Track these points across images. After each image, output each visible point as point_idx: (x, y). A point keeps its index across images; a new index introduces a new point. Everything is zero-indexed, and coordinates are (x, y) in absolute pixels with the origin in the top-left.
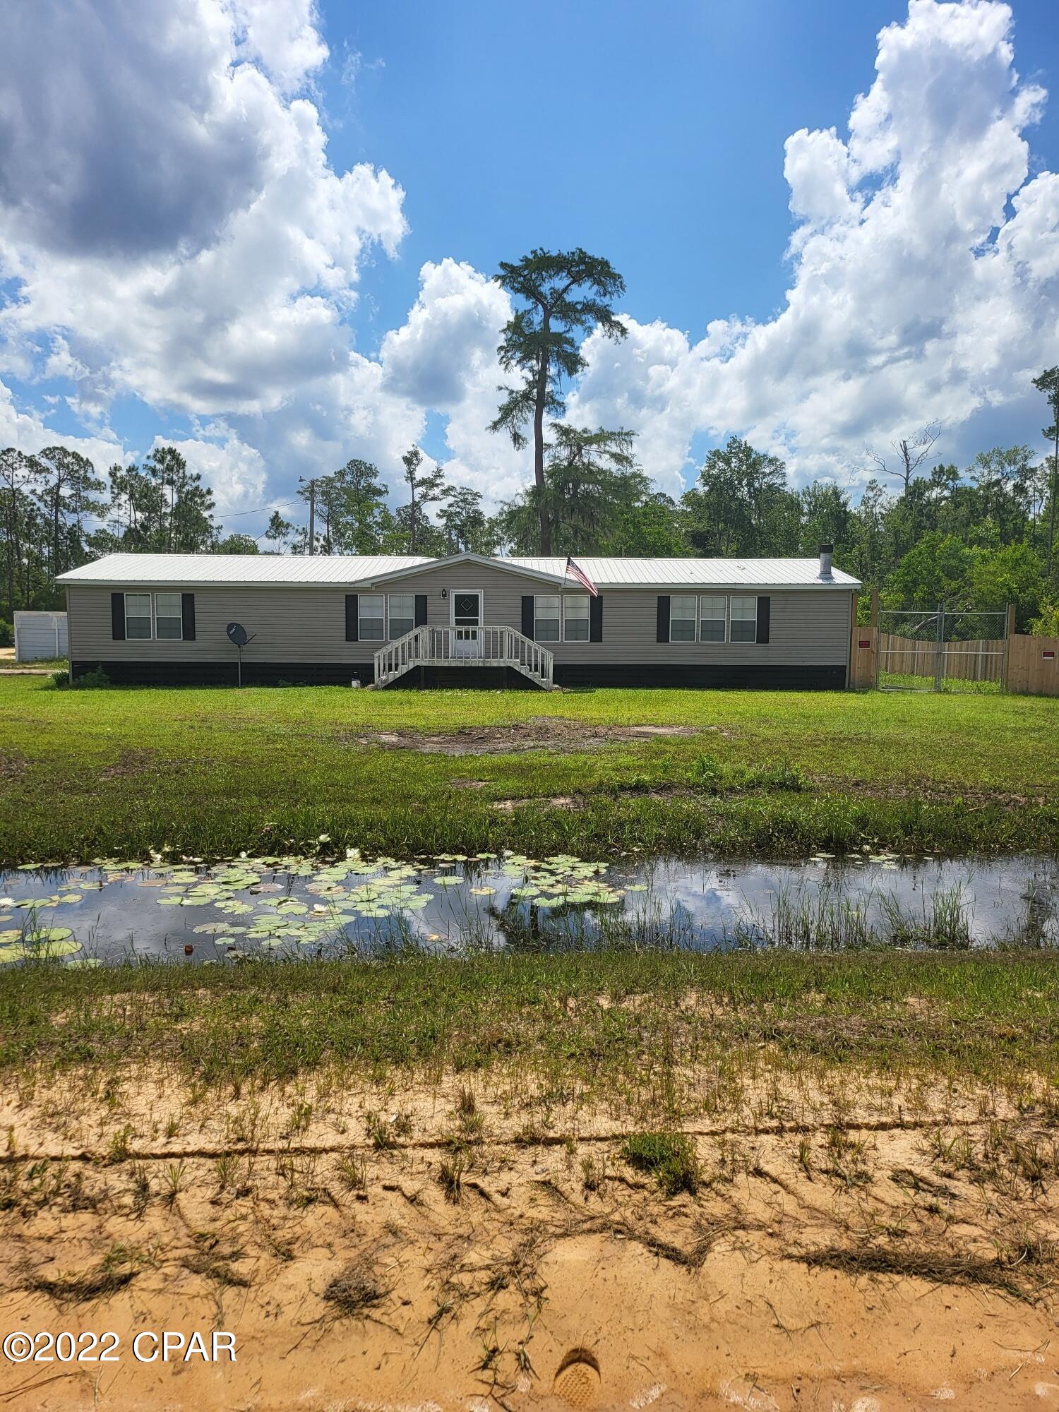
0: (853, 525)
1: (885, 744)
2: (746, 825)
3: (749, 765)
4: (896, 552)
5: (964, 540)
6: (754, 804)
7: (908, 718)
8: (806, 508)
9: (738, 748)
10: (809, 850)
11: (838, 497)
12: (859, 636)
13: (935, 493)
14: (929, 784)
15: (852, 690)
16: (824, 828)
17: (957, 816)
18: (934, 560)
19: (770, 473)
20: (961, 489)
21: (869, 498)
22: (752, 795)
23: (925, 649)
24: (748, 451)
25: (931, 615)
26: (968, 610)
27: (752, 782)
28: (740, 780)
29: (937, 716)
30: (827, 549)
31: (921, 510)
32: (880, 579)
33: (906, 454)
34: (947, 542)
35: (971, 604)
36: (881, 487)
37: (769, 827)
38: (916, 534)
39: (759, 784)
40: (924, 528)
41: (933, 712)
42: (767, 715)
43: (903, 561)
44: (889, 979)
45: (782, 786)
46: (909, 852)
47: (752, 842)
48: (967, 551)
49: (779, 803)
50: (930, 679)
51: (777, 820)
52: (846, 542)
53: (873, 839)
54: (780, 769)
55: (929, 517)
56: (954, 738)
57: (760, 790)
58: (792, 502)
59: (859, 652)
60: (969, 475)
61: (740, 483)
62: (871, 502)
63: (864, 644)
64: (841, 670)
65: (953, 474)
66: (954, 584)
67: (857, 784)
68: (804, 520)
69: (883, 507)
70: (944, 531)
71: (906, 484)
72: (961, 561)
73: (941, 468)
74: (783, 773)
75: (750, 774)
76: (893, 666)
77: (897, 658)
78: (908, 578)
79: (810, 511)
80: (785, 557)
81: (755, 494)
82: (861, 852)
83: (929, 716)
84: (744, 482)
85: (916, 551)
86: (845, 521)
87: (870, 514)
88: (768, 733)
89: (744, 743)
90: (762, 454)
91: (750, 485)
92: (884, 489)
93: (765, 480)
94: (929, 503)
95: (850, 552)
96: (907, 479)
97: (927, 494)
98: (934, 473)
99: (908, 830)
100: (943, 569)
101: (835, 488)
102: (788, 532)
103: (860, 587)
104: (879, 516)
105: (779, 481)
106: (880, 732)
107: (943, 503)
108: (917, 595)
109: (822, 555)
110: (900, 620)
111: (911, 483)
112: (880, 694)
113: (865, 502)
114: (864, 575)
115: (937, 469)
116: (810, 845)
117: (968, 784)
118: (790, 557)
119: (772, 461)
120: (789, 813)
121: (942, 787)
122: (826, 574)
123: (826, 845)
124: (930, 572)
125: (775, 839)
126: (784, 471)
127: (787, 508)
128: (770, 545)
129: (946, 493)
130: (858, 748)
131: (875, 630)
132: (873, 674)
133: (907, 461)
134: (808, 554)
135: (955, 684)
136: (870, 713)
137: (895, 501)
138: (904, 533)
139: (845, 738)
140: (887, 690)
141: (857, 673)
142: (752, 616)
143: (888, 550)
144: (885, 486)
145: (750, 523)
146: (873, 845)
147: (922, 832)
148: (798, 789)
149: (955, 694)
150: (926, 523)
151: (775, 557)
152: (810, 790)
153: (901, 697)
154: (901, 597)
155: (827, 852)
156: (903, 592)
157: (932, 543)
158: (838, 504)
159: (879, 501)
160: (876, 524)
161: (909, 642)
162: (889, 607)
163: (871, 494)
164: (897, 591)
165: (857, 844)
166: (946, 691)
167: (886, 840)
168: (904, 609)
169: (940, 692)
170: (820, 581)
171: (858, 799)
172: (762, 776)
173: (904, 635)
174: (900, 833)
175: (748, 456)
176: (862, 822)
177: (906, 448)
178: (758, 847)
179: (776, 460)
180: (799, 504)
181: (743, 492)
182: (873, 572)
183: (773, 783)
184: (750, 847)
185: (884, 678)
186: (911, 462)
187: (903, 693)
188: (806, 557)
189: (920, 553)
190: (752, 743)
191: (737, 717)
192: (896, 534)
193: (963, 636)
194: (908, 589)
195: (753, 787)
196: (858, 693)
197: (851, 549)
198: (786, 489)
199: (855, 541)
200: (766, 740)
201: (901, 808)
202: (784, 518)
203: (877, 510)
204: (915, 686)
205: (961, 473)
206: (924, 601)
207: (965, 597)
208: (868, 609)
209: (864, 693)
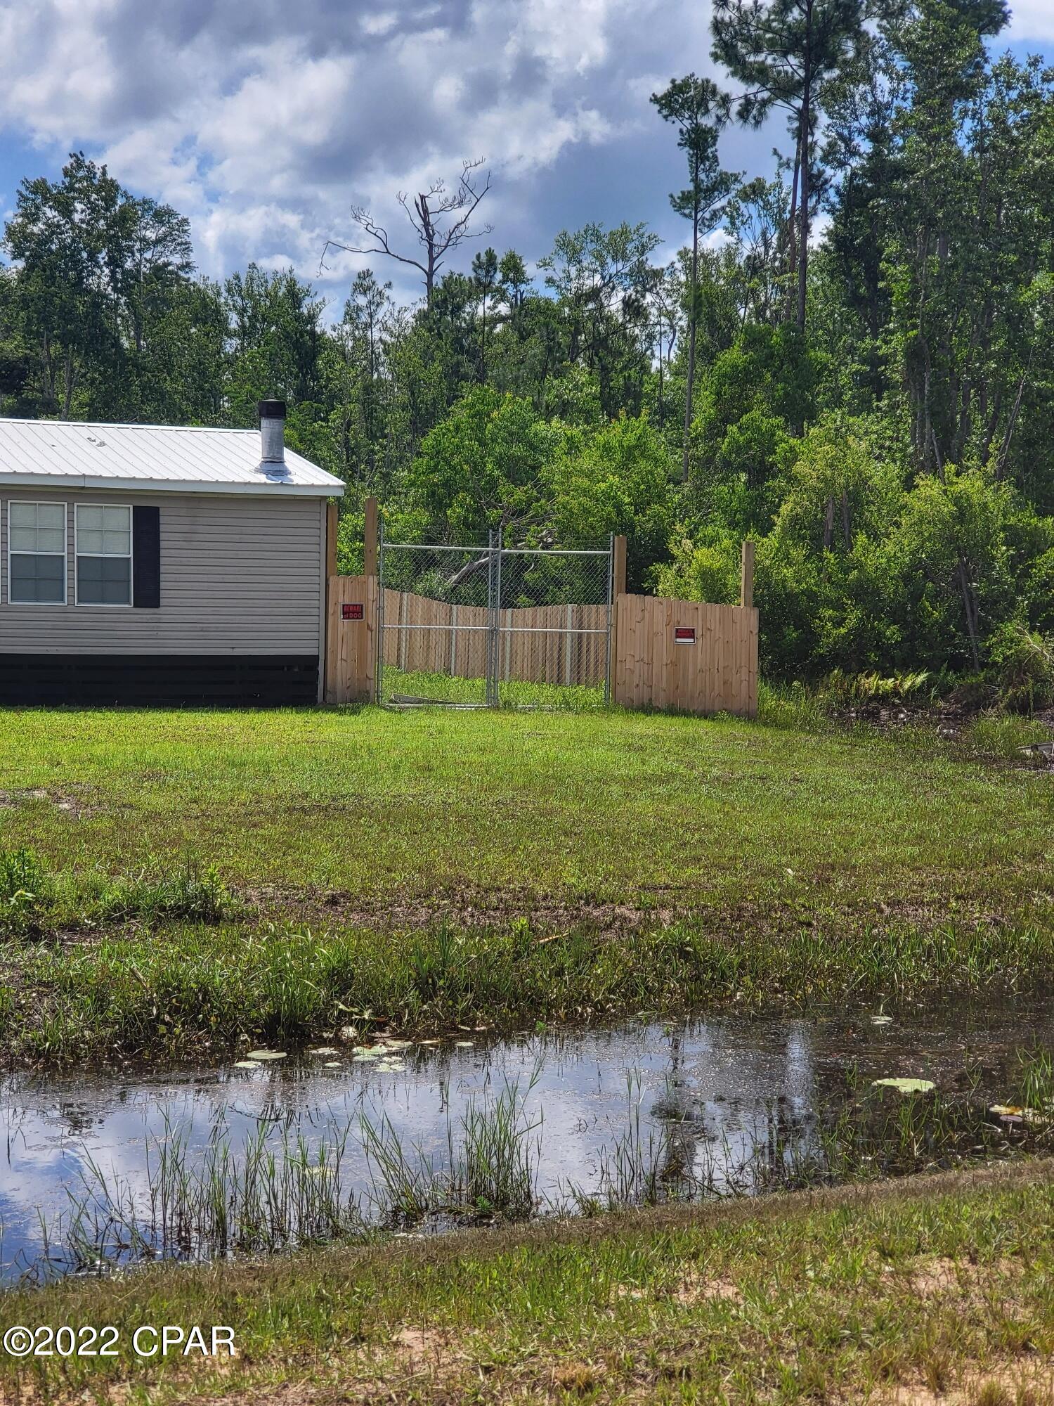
0: (330, 364)
1: (392, 815)
2: (101, 1002)
3: (113, 873)
4: (413, 423)
5: (535, 406)
6: (121, 956)
7: (435, 763)
8: (234, 322)
9: (90, 836)
10: (232, 1047)
11: (296, 302)
12: (343, 594)
13: (483, 307)
14: (471, 893)
15: (331, 707)
16: (265, 998)
17: (518, 956)
18: (482, 443)
19: (158, 242)
20: (529, 303)
21: (359, 309)
22: (118, 937)
23: (468, 620)
24: (109, 189)
25: (478, 555)
26: (547, 546)
27: (117, 908)
28: (92, 906)
29: (490, 758)
30: (276, 411)
31: (457, 341)
32: (386, 477)
33: (427, 224)
34: (506, 409)
35: (550, 533)
36: (380, 286)
37: (151, 1003)
38: (450, 389)
39: (133, 911)
40: (465, 377)
41: (483, 750)
42: (156, 762)
43: (427, 442)
44: (367, 1298)
45: (182, 913)
46: (429, 1034)
47: (116, 1036)
48: (541, 426)
49: (173, 950)
50: (479, 682)
51: (168, 988)
52: (315, 396)
53: (361, 1012)
54: (176, 877)
55: (473, 354)
56: (518, 799)
57: (133, 925)
58: (205, 306)
59: (343, 627)
60: (542, 274)
61: (92, 257)
62: (364, 318)
63: (353, 612)
64: (308, 665)
65: (514, 270)
66: (519, 494)
67: (333, 901)
68: (231, 345)
69: (386, 329)
70: (501, 387)
71: (429, 284)
72: (532, 447)
73: (491, 256)
74: (183, 886)
75: (113, 894)
76: (410, 657)
77: (419, 641)
78: (436, 478)
79: (243, 327)
80: (193, 424)
81: (127, 282)
82: (337, 1042)
83: (475, 757)
84: (103, 257)
85: (450, 423)
86: (313, 354)
87: (363, 343)
88: (157, 801)
89: (103, 825)
90: (138, 199)
91: (114, 262)
92: (387, 292)
93: (148, 255)
94: (472, 329)
95: (326, 420)
96: (430, 274)
97: (468, 309)
98: (477, 267)
99: (427, 992)
100: (499, 463)
101: (292, 284)
102: (200, 369)
103: (341, 493)
104: (380, 348)
105: (176, 259)
106: (379, 792)
107: (499, 328)
108: (455, 512)
109: (264, 422)
110: (423, 562)
111: (438, 281)
112: (383, 714)
113: (351, 315)
114: (354, 467)
115: (484, 258)
116: (236, 1035)
117: (540, 890)
118: (205, 423)
119: (162, 215)
120: (191, 972)
121: (493, 899)
122: (273, 464)
123: (268, 1034)
124: (478, 468)
125: (162, 1029)
126: (185, 239)
127: (196, 320)
128: (161, 395)
129: (503, 309)
130: (339, 827)
131: (372, 580)
132: (371, 674)
133: (430, 237)
134: (241, 420)
135: (526, 692)
136: (363, 753)
137: (409, 317)
138: (428, 386)
139: (313, 807)
140: (398, 705)
141: (339, 671)
142: (123, 548)
143: (396, 421)
144: (389, 286)
145: (117, 344)
146: (360, 1024)
147: (453, 991)
148: (213, 917)
149: (524, 711)
150: (469, 368)
151: (172, 424)
152: (240, 917)
153: (425, 720)
154: (424, 517)
155: (271, 1048)
156: (426, 506)
157: (479, 407)
158: (298, 318)
159: (379, 316)
160: (373, 365)
161: (438, 608)
162: (401, 537)
163: (362, 301)
164: (416, 504)
165: (327, 1026)
166: (508, 707)
167: (385, 1013)
168: (430, 540)
169: (496, 708)
170: (262, 478)
171: (332, 932)
172: (140, 893)
173: (430, 594)
174: (412, 995)
175: (110, 201)
176: (339, 979)
177: (426, 210)
178: (128, 1047)
179: (170, 213)
180: (217, 311)
181: (101, 279)
182: (370, 463)
183: (163, 909)
184: (111, 1050)
185: (391, 684)
186: (436, 240)
187: (428, 712)
188: (237, 424)
189: (457, 428)
190: (120, 824)
191: (93, 768)
192: (413, 386)
193: (539, 597)
194: (437, 501)
195: (121, 920)
196: (341, 711)
197: (328, 413)
198: (193, 277)
199: (336, 397)
200: (152, 816)
201: (415, 946)
202: (189, 338)
203: (376, 334)
204: (452, 698)
205: (530, 269)
206: (467, 526)
207: (539, 521)
208: (362, 540)
209: (355, 712)
